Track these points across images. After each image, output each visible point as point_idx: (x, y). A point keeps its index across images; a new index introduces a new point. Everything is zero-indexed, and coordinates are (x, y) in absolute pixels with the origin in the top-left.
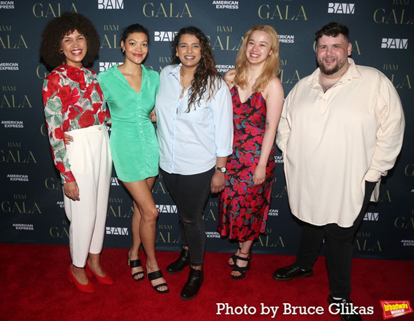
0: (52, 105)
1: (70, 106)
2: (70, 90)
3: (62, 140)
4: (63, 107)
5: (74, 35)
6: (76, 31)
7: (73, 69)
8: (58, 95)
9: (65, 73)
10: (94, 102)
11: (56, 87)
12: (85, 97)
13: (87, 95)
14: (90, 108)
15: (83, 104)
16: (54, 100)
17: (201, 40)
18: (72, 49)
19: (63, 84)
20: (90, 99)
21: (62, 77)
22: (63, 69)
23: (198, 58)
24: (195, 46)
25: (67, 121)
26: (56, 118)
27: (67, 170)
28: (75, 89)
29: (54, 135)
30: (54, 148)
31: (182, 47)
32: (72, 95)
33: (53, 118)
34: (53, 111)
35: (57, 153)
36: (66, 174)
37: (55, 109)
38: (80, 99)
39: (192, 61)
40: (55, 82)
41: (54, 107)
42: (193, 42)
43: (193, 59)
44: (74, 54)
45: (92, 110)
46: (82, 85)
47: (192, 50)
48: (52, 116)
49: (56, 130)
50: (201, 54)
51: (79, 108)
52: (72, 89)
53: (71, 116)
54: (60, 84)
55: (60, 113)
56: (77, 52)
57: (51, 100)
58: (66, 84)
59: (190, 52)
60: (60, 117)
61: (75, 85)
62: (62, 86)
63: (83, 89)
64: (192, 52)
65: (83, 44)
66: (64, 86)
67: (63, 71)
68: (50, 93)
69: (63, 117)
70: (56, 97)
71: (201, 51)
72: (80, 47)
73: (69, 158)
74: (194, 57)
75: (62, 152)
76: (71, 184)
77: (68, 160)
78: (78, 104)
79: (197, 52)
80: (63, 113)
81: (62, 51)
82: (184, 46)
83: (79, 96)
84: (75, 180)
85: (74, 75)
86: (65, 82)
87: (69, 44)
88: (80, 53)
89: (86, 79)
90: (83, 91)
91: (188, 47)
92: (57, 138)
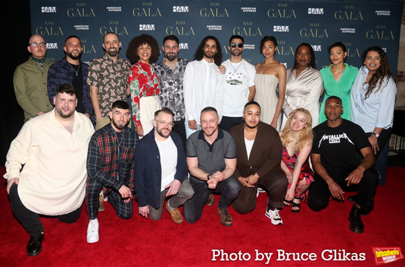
0: (134, 84)
1: (144, 85)
2: (143, 76)
3: (137, 103)
4: (140, 85)
5: (145, 46)
6: (147, 44)
7: (144, 64)
8: (137, 79)
9: (140, 66)
10: (155, 83)
11: (137, 75)
12: (151, 80)
13: (152, 79)
14: (153, 86)
15: (150, 83)
16: (135, 81)
17: (381, 55)
18: (143, 53)
19: (140, 73)
20: (153, 81)
21: (139, 69)
22: (139, 64)
23: (378, 66)
24: (377, 59)
25: (141, 93)
26: (136, 91)
27: (137, 119)
28: (146, 75)
29: (133, 100)
30: (133, 108)
31: (368, 59)
32: (144, 79)
33: (133, 92)
34: (134, 87)
35: (134, 110)
36: (136, 122)
37: (135, 86)
38: (149, 81)
39: (374, 67)
40: (136, 71)
41: (135, 85)
42: (376, 56)
43: (374, 66)
44: (144, 56)
45: (154, 87)
46: (149, 74)
47: (374, 60)
48: (133, 90)
49: (135, 98)
50: (380, 63)
51: (149, 86)
52: (145, 75)
53: (144, 90)
54: (139, 73)
55: (138, 89)
56: (145, 55)
57: (134, 81)
58: (141, 73)
59: (373, 61)
60: (138, 91)
61: (146, 73)
62: (139, 74)
63: (150, 76)
64: (375, 62)
65: (149, 51)
66: (141, 74)
67: (139, 65)
68: (133, 78)
69: (140, 91)
70: (136, 80)
71: (380, 61)
72: (148, 53)
73: (140, 113)
74: (376, 65)
75: (136, 109)
76: (139, 127)
77: (139, 114)
78: (148, 83)
79: (378, 62)
80: (140, 88)
81: (138, 54)
82: (370, 58)
83: (148, 80)
84: (141, 125)
85: (145, 67)
86: (141, 71)
87: (142, 50)
88: (147, 56)
89: (151, 70)
90: (150, 77)
91: (372, 59)
92: (135, 102)
